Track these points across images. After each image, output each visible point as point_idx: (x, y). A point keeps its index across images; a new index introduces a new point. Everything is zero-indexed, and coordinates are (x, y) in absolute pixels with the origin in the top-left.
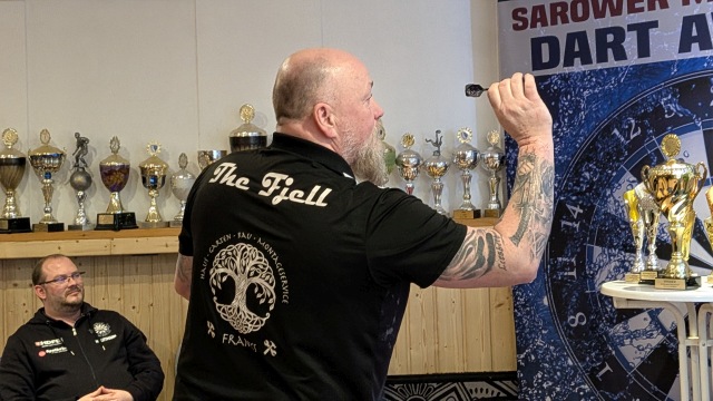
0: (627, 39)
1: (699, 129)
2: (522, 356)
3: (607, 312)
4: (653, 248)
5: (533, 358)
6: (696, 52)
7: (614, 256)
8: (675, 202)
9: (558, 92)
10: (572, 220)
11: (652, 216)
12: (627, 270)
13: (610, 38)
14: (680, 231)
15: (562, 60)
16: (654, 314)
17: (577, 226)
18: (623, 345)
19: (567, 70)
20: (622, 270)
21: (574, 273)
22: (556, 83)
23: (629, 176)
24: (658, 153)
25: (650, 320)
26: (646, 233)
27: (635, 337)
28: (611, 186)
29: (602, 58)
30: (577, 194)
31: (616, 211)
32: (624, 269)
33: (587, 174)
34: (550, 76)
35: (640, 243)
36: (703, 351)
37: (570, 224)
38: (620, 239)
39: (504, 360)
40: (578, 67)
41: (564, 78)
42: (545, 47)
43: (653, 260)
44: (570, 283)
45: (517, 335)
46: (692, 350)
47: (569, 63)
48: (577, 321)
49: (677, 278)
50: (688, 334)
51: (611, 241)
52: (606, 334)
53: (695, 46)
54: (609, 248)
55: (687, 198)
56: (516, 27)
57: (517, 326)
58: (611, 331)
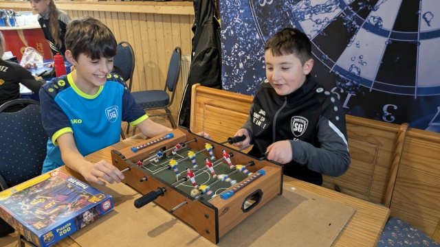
2: (225, 32)
5: (232, 33)
27: (315, 12)
48: (265, 1)
52: (290, 11)
58: (294, 8)
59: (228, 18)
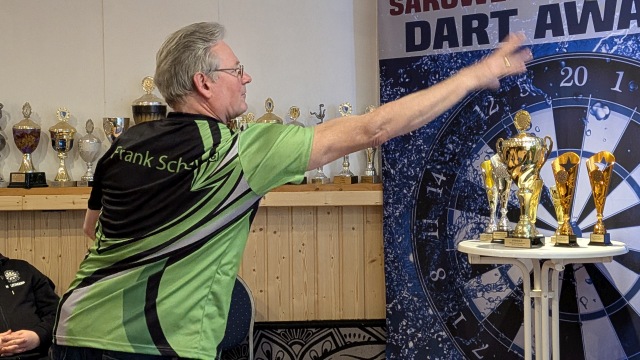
0: (490, 25)
1: (549, 107)
2: (390, 306)
3: (463, 268)
4: (504, 211)
5: (399, 307)
6: (549, 38)
7: (472, 218)
8: (523, 171)
9: (428, 72)
10: (436, 186)
11: (505, 184)
12: (482, 231)
13: (475, 24)
14: (528, 196)
15: (432, 43)
16: (504, 270)
17: (440, 191)
18: (476, 297)
19: (436, 52)
20: (478, 231)
21: (436, 234)
22: (426, 64)
23: (487, 148)
24: (513, 127)
25: (500, 275)
26: (499, 199)
27: (487, 290)
28: (470, 157)
29: (467, 42)
30: (441, 163)
31: (475, 179)
32: (479, 230)
33: (451, 146)
34: (421, 57)
35: (494, 207)
36: (545, 302)
37: (434, 190)
38: (477, 204)
39: (375, 309)
40: (446, 49)
41: (433, 59)
42: (418, 31)
43: (505, 221)
44: (433, 242)
45: (387, 287)
46: (536, 301)
47: (438, 45)
48: (438, 276)
49: (524, 238)
50: (532, 287)
51: (469, 206)
52: (462, 287)
53: (549, 33)
54: (467, 211)
55: (534, 167)
56: (393, 12)
57: (387, 279)
58: (466, 285)
59: (394, 291)
